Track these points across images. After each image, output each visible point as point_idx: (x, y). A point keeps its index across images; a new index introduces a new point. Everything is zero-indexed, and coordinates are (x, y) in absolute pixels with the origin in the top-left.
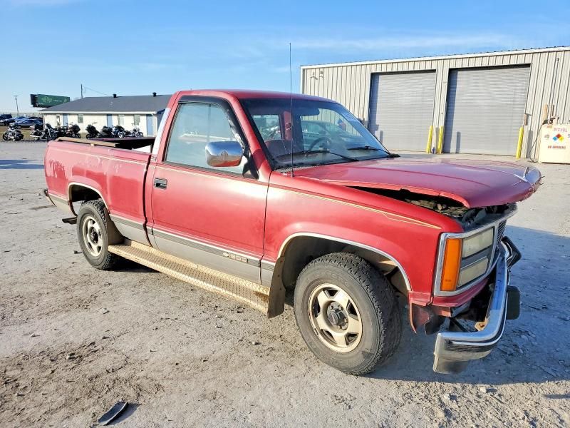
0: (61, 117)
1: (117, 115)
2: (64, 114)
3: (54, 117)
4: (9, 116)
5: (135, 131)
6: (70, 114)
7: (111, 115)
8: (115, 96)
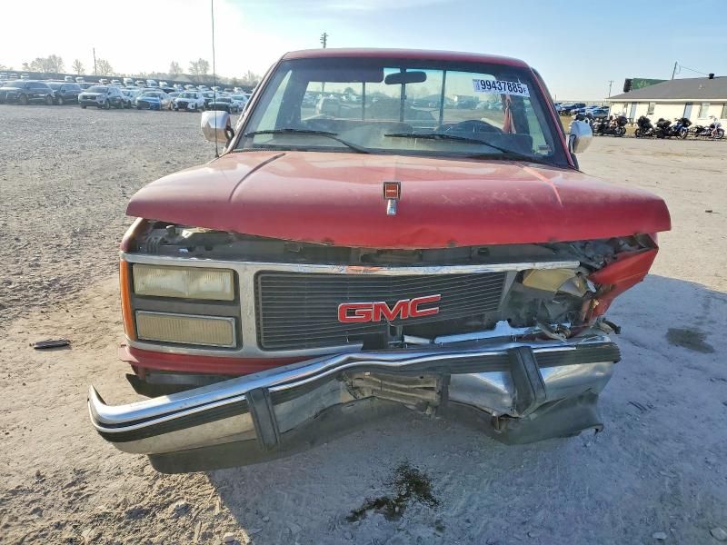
0: (630, 106)
1: (700, 103)
2: (633, 103)
3: (622, 105)
4: (583, 105)
5: (713, 126)
6: (640, 103)
7: (691, 103)
8: (712, 76)
